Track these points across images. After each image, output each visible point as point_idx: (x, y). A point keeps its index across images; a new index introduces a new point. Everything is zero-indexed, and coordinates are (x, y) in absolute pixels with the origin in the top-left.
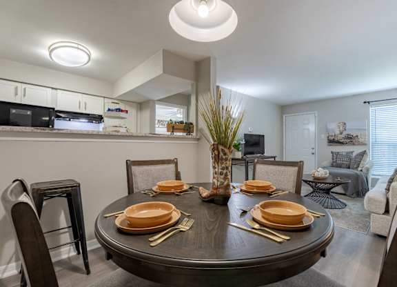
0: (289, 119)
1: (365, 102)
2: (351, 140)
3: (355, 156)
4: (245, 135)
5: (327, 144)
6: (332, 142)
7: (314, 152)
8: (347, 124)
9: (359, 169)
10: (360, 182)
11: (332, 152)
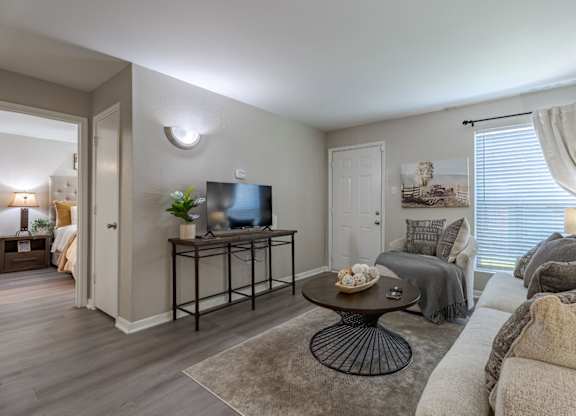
0: (340, 157)
1: (465, 123)
2: (441, 196)
3: (447, 230)
4: (208, 183)
5: (400, 204)
6: (410, 200)
7: (379, 220)
8: (434, 166)
9: (451, 258)
10: (449, 287)
11: (407, 221)
